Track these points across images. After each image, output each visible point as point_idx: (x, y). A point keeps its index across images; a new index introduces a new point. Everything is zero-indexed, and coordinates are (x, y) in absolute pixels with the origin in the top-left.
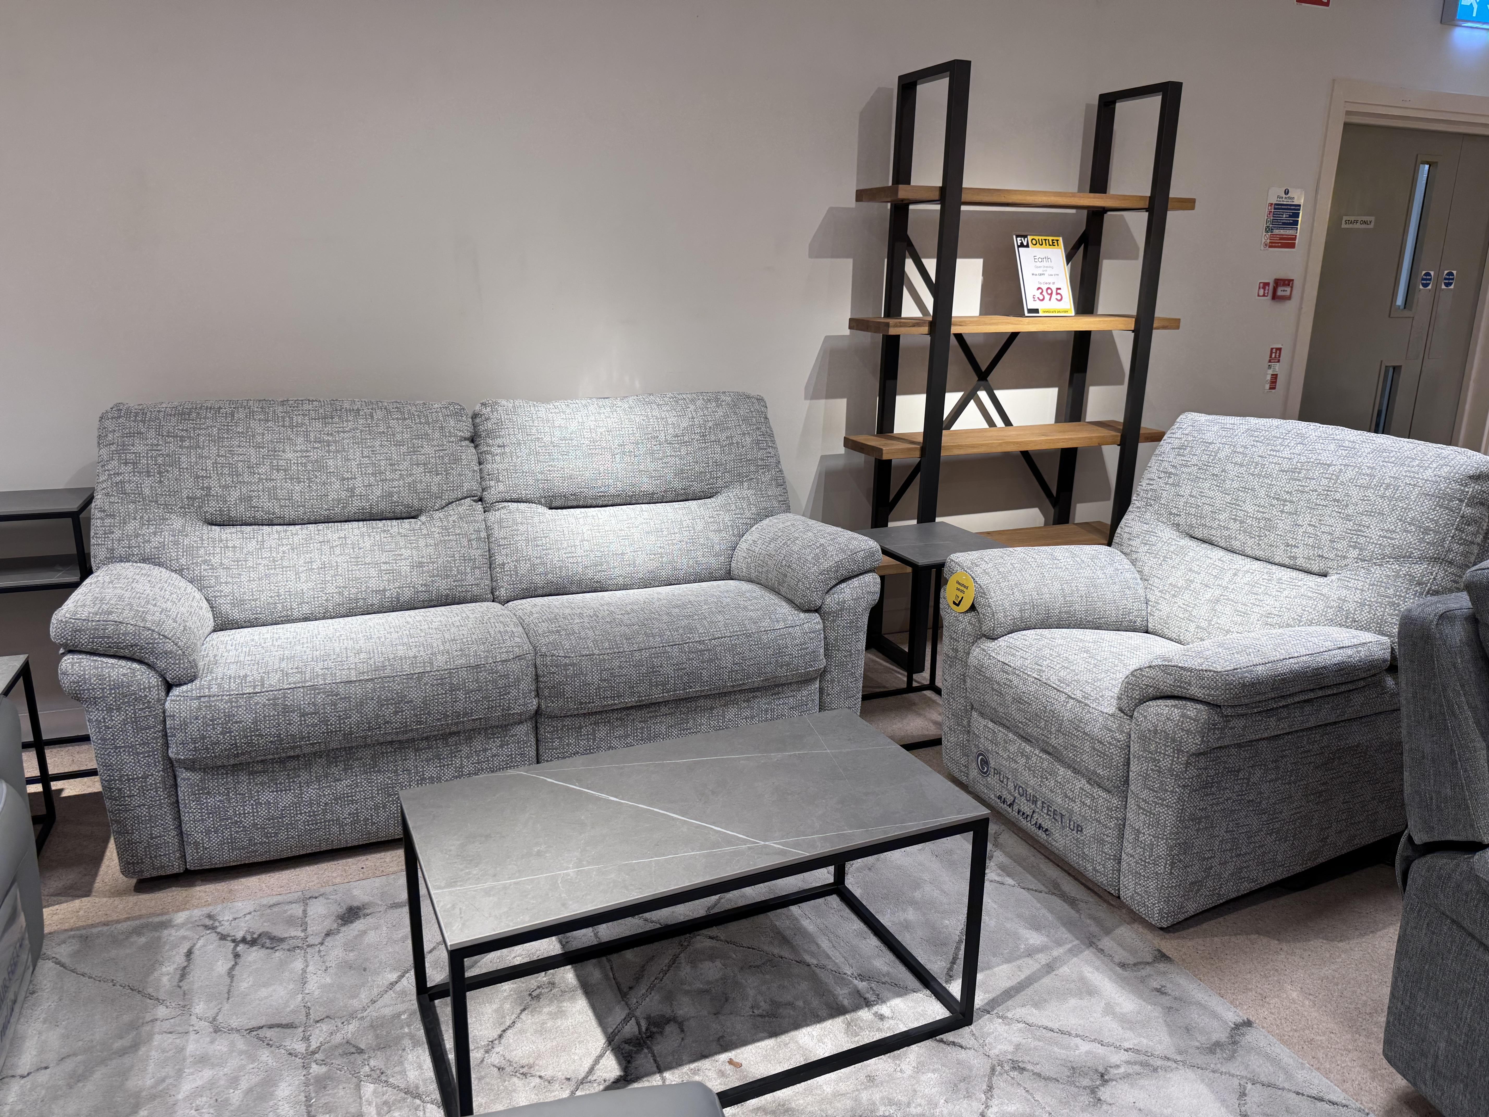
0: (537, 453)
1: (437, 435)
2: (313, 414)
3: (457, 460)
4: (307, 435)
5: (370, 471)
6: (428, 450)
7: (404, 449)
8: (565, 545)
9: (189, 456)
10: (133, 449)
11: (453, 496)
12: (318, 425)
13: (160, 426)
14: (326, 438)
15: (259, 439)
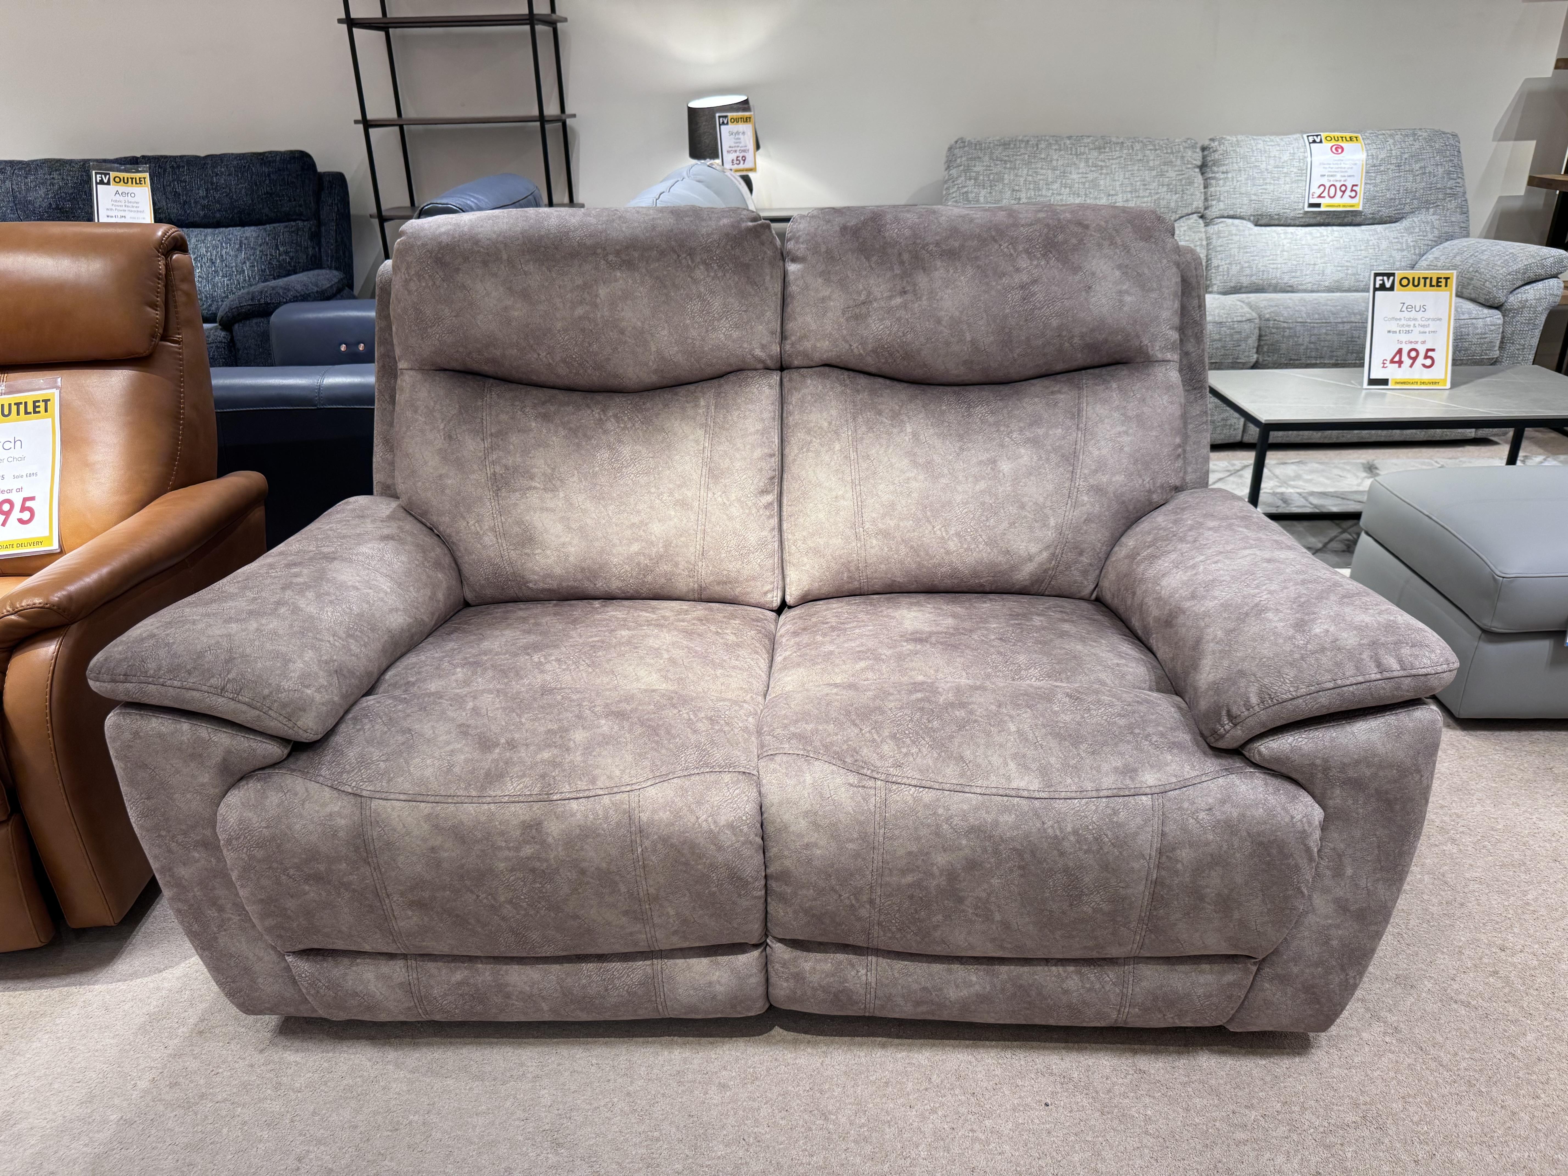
0: (1254, 178)
1: (1179, 162)
2: (1091, 146)
3: (1191, 183)
4: (1087, 160)
5: (1129, 189)
6: (1172, 174)
7: (1154, 173)
8: (1268, 253)
9: (1009, 174)
10: (975, 169)
11: (1186, 211)
12: (1095, 154)
13: (992, 153)
14: (1100, 163)
15: (1054, 163)
